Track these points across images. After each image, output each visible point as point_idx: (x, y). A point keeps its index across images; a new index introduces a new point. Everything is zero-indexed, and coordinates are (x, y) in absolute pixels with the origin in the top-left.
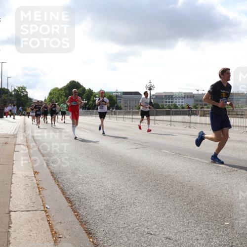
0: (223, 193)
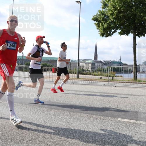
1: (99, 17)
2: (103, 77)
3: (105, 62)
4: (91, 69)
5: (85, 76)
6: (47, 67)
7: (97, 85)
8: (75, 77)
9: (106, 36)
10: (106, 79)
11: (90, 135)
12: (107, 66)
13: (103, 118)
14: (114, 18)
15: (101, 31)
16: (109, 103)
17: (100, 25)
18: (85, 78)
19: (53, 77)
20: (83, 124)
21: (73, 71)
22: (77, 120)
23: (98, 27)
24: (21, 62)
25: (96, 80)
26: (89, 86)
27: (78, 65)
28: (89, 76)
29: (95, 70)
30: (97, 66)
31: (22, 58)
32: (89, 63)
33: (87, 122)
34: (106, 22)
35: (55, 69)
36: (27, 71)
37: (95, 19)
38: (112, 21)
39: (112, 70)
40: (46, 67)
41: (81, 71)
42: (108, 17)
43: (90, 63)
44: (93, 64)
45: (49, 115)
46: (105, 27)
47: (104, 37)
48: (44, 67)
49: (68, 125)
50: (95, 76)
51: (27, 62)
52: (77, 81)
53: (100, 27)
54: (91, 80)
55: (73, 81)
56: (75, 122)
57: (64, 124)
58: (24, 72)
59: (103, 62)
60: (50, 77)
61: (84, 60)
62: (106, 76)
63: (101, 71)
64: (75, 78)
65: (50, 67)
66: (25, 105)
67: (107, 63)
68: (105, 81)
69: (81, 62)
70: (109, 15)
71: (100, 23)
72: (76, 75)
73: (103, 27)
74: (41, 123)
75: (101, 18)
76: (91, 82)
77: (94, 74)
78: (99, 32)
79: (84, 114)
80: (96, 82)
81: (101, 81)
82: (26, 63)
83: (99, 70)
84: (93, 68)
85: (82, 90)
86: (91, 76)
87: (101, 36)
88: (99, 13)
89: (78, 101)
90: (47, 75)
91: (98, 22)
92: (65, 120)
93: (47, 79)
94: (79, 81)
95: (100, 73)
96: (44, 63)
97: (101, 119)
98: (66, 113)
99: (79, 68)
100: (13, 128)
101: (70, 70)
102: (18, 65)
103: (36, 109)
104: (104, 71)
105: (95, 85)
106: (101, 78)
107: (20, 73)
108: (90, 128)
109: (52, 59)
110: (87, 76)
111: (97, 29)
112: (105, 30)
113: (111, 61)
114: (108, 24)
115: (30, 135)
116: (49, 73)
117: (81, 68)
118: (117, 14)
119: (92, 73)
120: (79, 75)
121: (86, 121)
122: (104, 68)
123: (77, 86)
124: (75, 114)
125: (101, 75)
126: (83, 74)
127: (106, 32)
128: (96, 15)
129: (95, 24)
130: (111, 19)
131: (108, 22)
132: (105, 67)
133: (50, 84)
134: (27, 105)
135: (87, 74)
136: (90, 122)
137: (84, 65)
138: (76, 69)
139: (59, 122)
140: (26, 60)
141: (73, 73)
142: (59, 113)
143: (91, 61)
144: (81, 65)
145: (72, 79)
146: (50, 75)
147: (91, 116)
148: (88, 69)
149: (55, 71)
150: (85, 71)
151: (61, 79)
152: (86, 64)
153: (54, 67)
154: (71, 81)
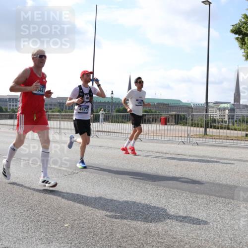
1: (244, 27)
4: (229, 119)
5: (218, 130)
6: (153, 115)
7: (239, 147)
8: (201, 133)
15: (247, 51)
17: (246, 40)
18: (218, 134)
19: (163, 132)
20: (214, 214)
21: (196, 122)
22: (204, 207)
23: (242, 44)
24: (109, 107)
25: (237, 139)
26: (226, 149)
27: (206, 112)
28: (225, 131)
29: (236, 121)
30: (238, 114)
31: (110, 101)
32: (224, 109)
33: (222, 212)
35: (166, 118)
36: (118, 123)
40: (150, 115)
41: (211, 123)
43: (227, 108)
44: (232, 110)
45: (156, 196)
48: (148, 115)
50: (236, 132)
52: (204, 139)
53: (245, 44)
54: (228, 138)
55: (198, 139)
58: (114, 124)
60: (158, 132)
61: (216, 103)
63: (247, 122)
64: (200, 135)
65: (159, 115)
69: (212, 107)
71: (246, 38)
72: (202, 130)
74: (142, 209)
76: (227, 141)
77: (234, 128)
79: (216, 198)
80: (238, 142)
81: (247, 140)
82: (116, 109)
83: (244, 121)
84: (232, 117)
86: (228, 131)
88: (243, 20)
89: (205, 175)
90: (153, 129)
91: (241, 36)
92: (182, 207)
93: (152, 136)
94: (207, 140)
95: (244, 126)
96: (147, 108)
98: (184, 194)
99: (206, 117)
101: (192, 120)
102: (105, 111)
103: (134, 185)
105: (236, 147)
106: (247, 135)
107: (108, 125)
108: (227, 222)
109: (160, 102)
110: (221, 131)
111: (240, 48)
115: (124, 229)
116: (155, 125)
117: (211, 117)
119: (230, 127)
120: (208, 130)
121: (220, 210)
123: (205, 148)
124: (201, 196)
125: (247, 130)
126: (215, 127)
129: (237, 39)
133: (158, 144)
134: (119, 179)
135: (221, 128)
136: (226, 212)
137: (216, 112)
138: (202, 119)
139: (173, 210)
140: (118, 104)
141: (198, 125)
142: (173, 194)
143: (229, 105)
144: (211, 112)
145: (196, 136)
146: (158, 129)
147: (228, 201)
148: (224, 120)
149: (165, 122)
150: (218, 123)
151: (176, 136)
152: (220, 110)
153: (164, 115)
154: (194, 140)
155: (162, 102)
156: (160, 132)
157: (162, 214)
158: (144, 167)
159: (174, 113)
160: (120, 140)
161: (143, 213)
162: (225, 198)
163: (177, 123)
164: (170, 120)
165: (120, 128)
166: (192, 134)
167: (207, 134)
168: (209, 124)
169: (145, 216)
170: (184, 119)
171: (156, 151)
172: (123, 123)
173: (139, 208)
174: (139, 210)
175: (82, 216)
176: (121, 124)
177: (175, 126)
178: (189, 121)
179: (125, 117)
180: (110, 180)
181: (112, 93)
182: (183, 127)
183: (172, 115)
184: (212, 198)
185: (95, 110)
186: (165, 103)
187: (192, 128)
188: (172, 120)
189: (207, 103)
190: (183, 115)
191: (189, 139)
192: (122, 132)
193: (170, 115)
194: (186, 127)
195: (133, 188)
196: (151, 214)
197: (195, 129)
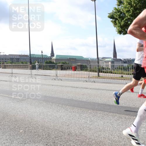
0: (18, 113)
1: (115, 15)
2: (124, 76)
3: (124, 60)
4: (111, 67)
5: (105, 74)
6: (67, 65)
7: (118, 84)
9: (124, 34)
10: (127, 77)
11: (115, 135)
12: (127, 64)
13: (127, 117)
14: (131, 15)
15: (118, 28)
16: (133, 102)
17: (117, 22)
18: (106, 76)
19: (74, 75)
20: (107, 122)
21: (93, 69)
22: (101, 118)
23: (115, 24)
24: (41, 60)
25: (117, 78)
26: (111, 85)
27: (98, 63)
28: (110, 74)
29: (116, 68)
30: (116, 64)
31: (41, 57)
32: (108, 62)
33: (112, 121)
34: (123, 19)
35: (75, 67)
36: (47, 70)
37: (111, 17)
38: (128, 18)
39: (132, 69)
40: (66, 65)
41: (101, 70)
42: (124, 14)
43: (110, 61)
44: (112, 62)
45: (73, 113)
46: (121, 24)
47: (122, 35)
48: (64, 65)
49: (92, 123)
50: (116, 75)
51: (47, 60)
52: (98, 79)
53: (116, 24)
54: (112, 78)
55: (94, 79)
56: (99, 120)
57: (88, 122)
58: (45, 70)
59: (122, 60)
61: (103, 58)
62: (127, 74)
63: (122, 69)
64: (96, 77)
65: (70, 65)
66: (48, 103)
67: (127, 61)
68: (127, 80)
69: (101, 60)
70: (125, 12)
71: (117, 21)
72: (96, 73)
73: (120, 25)
74: (65, 120)
75: (117, 15)
76: (112, 80)
77: (114, 72)
78: (117, 30)
79: (108, 113)
80: (118, 80)
81: (122, 80)
82: (45, 62)
83: (120, 68)
84: (113, 66)
85: (104, 89)
86: (112, 74)
87: (119, 34)
88: (114, 11)
89: (101, 100)
90: (68, 73)
91: (114, 20)
92: (89, 119)
93: (68, 78)
94: (100, 79)
95: (120, 71)
96: (64, 61)
97: (125, 118)
98: (89, 111)
99: (98, 66)
100: (39, 125)
101: (90, 68)
102: (39, 63)
103: (60, 107)
104: (125, 69)
105: (117, 83)
106: (122, 76)
107: (41, 71)
108: (115, 127)
109: (71, 57)
110: (107, 74)
111: (114, 27)
112: (123, 27)
113: (131, 59)
114: (124, 21)
115: (56, 133)
116: (69, 71)
117: (101, 66)
118: (133, 11)
119: (112, 72)
120: (100, 73)
121: (111, 120)
122: (124, 66)
123: (99, 84)
124: (99, 112)
125: (122, 73)
126: (103, 72)
127: (123, 29)
128: (111, 12)
129: (112, 21)
130: (127, 16)
131: (124, 20)
132: (126, 65)
133: (72, 82)
134: (50, 103)
135: (107, 73)
136: (114, 121)
137: (104, 63)
138: (96, 68)
139: (84, 120)
140: (46, 58)
141: (94, 71)
142: (83, 111)
143: (110, 59)
144: (101, 63)
145: (93, 77)
146: (71, 73)
147: (115, 114)
148: (109, 68)
149: (75, 69)
150: (106, 69)
151: (82, 78)
152: (106, 62)
153: (74, 65)
154: (92, 80)
155: (72, 58)
156: (72, 75)
157: (77, 123)
158: (64, 95)
159: (79, 64)
160: (49, 80)
161: (66, 122)
162: (113, 113)
163: (82, 70)
164: (77, 68)
165: (49, 73)
166: (91, 76)
167: (100, 76)
168: (100, 70)
169: (67, 124)
170: (85, 67)
171: (71, 86)
172: (50, 70)
173: (63, 120)
174: (63, 121)
175: (30, 125)
176: (49, 70)
177: (80, 72)
178: (89, 69)
179: (51, 66)
180: (45, 104)
181: (42, 52)
182: (86, 72)
183: (78, 65)
184: (106, 113)
185: (33, 62)
186: (74, 58)
187: (90, 73)
188: (79, 68)
189: (98, 58)
190: (85, 65)
191: (89, 79)
192: (50, 75)
193: (77, 65)
194: (87, 72)
195: (59, 108)
196: (71, 123)
197: (92, 73)
